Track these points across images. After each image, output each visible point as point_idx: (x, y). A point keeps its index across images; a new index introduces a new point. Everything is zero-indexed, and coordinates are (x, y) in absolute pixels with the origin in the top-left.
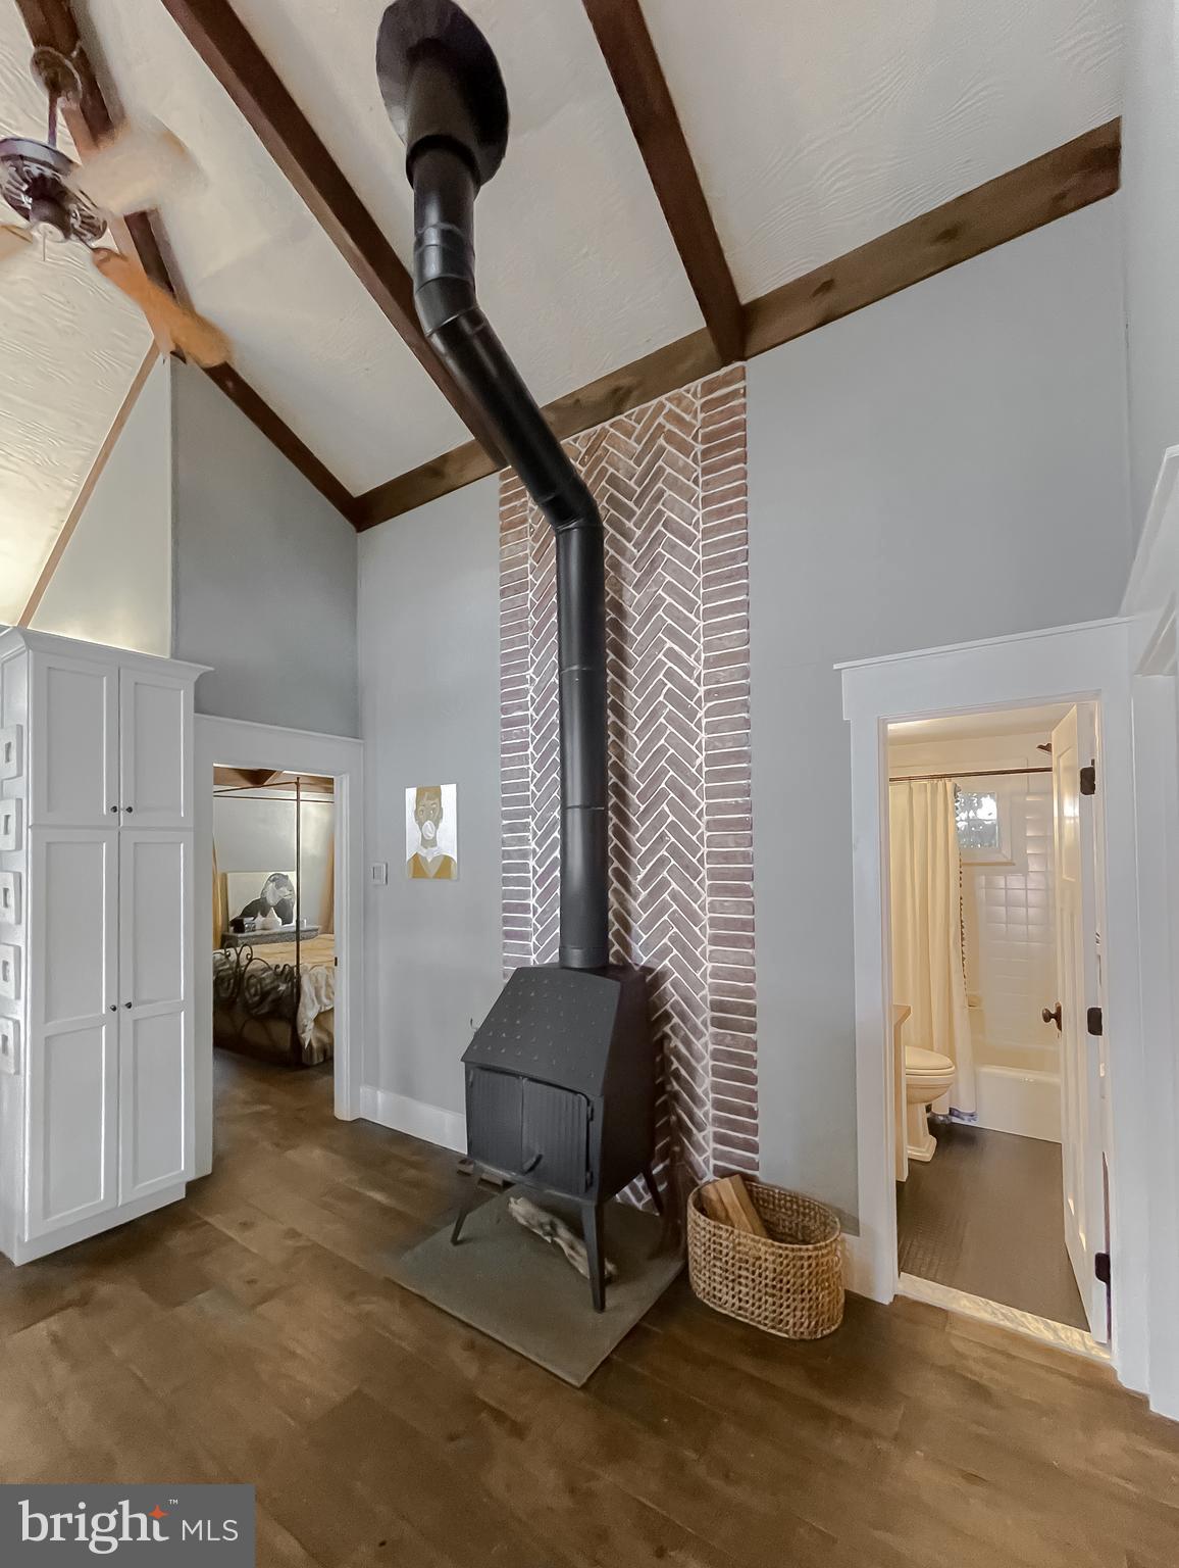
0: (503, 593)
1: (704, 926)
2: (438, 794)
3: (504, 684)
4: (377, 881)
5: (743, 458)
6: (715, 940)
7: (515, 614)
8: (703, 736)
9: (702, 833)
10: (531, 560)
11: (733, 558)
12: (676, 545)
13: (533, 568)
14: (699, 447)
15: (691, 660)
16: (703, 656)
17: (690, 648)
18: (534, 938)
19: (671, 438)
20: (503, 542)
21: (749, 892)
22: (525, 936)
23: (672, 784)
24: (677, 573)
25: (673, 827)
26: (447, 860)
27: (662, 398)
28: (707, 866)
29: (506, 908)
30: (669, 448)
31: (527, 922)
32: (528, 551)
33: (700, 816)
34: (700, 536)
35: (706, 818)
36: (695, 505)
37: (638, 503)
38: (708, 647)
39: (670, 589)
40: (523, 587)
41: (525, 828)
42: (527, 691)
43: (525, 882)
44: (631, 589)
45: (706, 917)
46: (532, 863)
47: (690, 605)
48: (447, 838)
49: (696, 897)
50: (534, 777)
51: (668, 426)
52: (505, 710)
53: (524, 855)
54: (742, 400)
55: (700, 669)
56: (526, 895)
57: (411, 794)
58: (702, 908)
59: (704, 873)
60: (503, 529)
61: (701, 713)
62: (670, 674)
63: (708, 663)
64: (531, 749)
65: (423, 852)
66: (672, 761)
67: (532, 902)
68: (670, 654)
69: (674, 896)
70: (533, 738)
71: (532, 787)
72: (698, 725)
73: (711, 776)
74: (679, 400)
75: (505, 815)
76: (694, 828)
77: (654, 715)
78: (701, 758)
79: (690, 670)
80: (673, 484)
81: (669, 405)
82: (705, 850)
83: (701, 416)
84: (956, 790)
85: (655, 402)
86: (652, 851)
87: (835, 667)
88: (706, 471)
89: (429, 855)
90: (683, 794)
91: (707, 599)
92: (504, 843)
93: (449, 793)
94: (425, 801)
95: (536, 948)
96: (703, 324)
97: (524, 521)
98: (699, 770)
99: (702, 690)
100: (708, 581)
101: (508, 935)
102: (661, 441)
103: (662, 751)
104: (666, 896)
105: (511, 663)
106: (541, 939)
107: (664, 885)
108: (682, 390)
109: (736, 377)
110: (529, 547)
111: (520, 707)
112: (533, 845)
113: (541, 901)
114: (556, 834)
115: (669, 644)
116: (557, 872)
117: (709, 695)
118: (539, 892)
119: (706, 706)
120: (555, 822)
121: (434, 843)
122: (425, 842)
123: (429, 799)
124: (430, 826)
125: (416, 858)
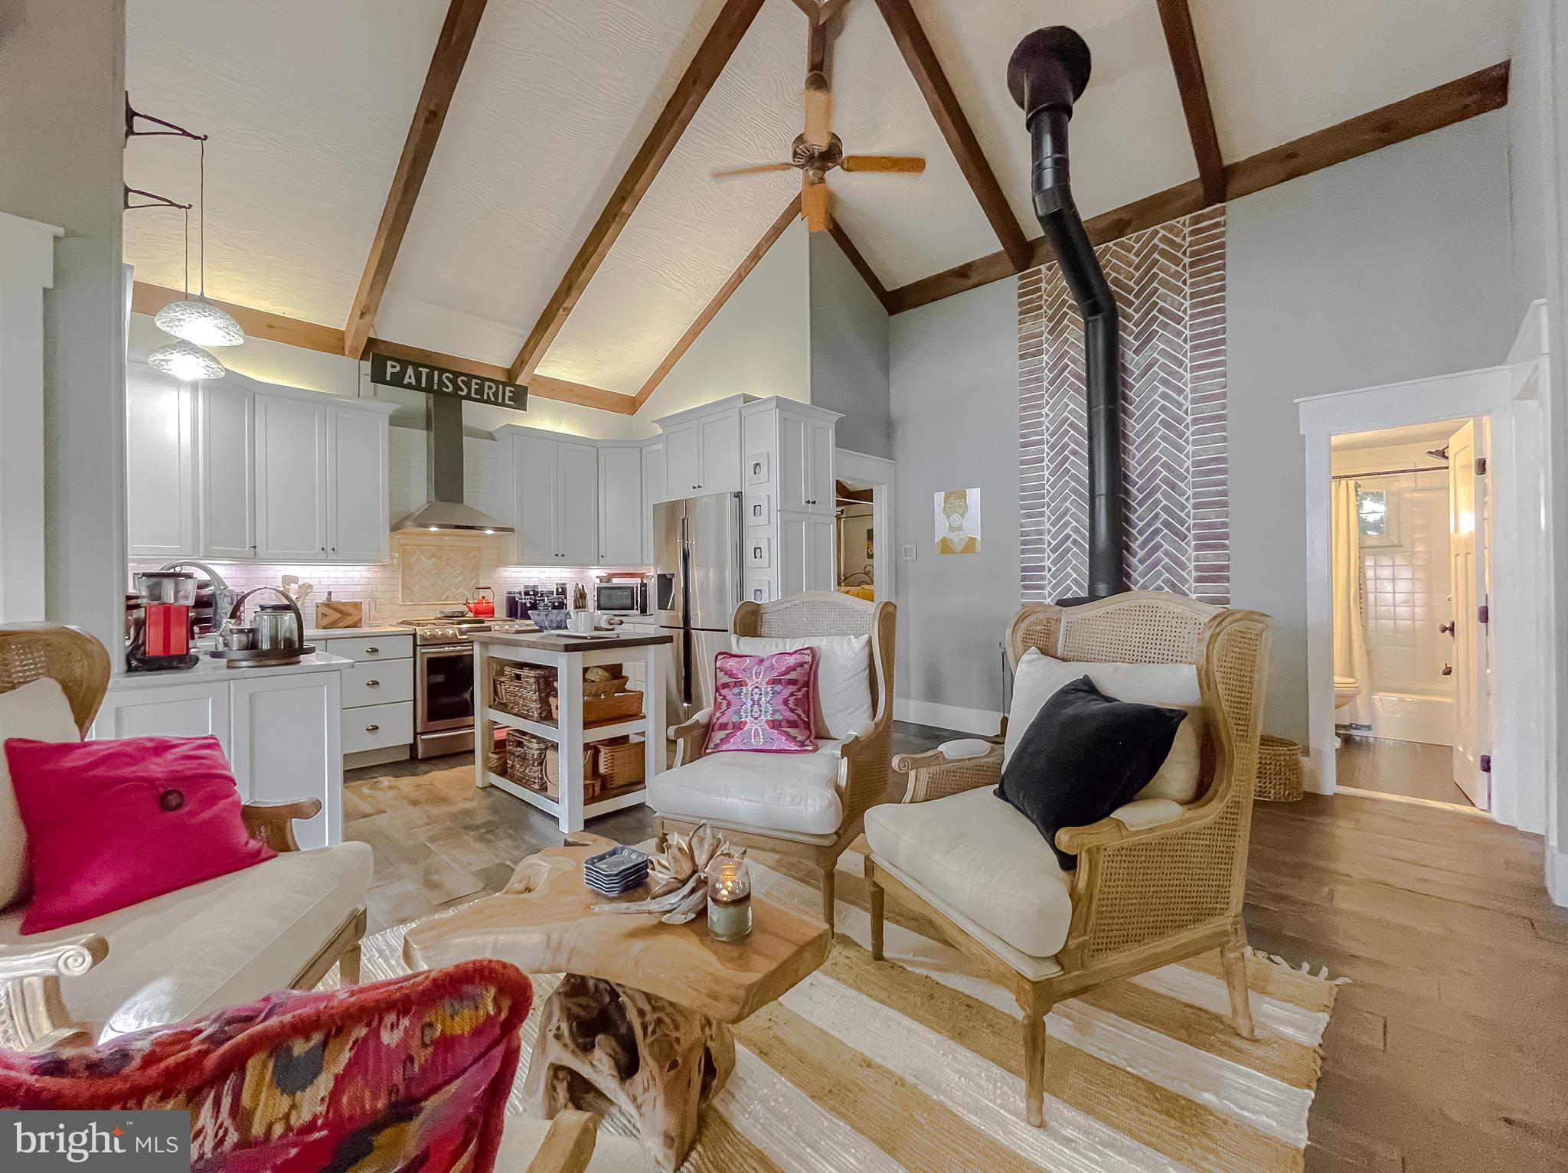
0: (1022, 357)
1: (1190, 571)
2: (964, 495)
3: (1022, 418)
4: (909, 558)
5: (1223, 267)
6: (1199, 580)
7: (1031, 372)
8: (1190, 448)
9: (1189, 511)
10: (1045, 334)
11: (1215, 332)
12: (1168, 324)
13: (1047, 339)
14: (1187, 260)
15: (1181, 399)
16: (1190, 396)
17: (1180, 391)
18: (1048, 588)
19: (1163, 253)
20: (1020, 322)
21: (1224, 547)
22: (1042, 587)
23: (1165, 481)
24: (1168, 342)
25: (1165, 509)
26: (972, 540)
27: (1157, 227)
28: (1192, 532)
29: (1024, 569)
30: (1162, 260)
31: (1042, 578)
32: (1043, 328)
33: (1187, 500)
34: (1187, 318)
35: (1192, 501)
36: (1184, 298)
37: (1137, 296)
38: (1193, 391)
39: (1163, 353)
40: (1040, 352)
41: (1042, 514)
42: (1043, 422)
43: (1042, 551)
44: (1131, 353)
45: (1191, 566)
46: (1047, 538)
47: (1180, 364)
48: (972, 524)
49: (1184, 552)
50: (1048, 480)
51: (1162, 246)
52: (1023, 436)
53: (1040, 533)
54: (1222, 229)
55: (1188, 405)
56: (1042, 559)
57: (939, 497)
58: (1189, 560)
59: (1190, 537)
60: (1021, 313)
61: (1188, 433)
62: (1163, 409)
63: (1194, 401)
64: (1046, 461)
65: (951, 536)
66: (1165, 466)
67: (1047, 563)
68: (1164, 396)
69: (1167, 553)
70: (1048, 454)
71: (1047, 487)
72: (1187, 441)
73: (1195, 474)
74: (1171, 229)
75: (1023, 507)
76: (1183, 508)
77: (1151, 436)
78: (1189, 463)
79: (1180, 406)
80: (1165, 284)
81: (1162, 232)
82: (1191, 522)
83: (1188, 239)
84: (1357, 486)
85: (1151, 229)
86: (1149, 525)
87: (1295, 401)
88: (1192, 276)
89: (957, 539)
90: (1173, 487)
91: (1193, 359)
92: (1022, 526)
93: (974, 495)
94: (952, 501)
95: (1050, 594)
96: (1198, 176)
97: (1040, 307)
98: (1187, 470)
99: (1189, 419)
100: (1194, 348)
101: (1026, 587)
102: (1156, 255)
103: (1157, 459)
104: (1159, 553)
105: (1029, 404)
106: (1054, 588)
107: (1158, 546)
108: (1173, 222)
109: (1223, 212)
110: (1044, 325)
111: (1037, 434)
112: (1047, 526)
113: (1054, 563)
114: (1068, 517)
115: (1162, 389)
116: (1069, 543)
117: (1195, 421)
118: (1053, 556)
119: (1192, 429)
120: (1067, 510)
121: (960, 529)
122: (951, 529)
123: (956, 497)
124: (956, 517)
125: (944, 540)
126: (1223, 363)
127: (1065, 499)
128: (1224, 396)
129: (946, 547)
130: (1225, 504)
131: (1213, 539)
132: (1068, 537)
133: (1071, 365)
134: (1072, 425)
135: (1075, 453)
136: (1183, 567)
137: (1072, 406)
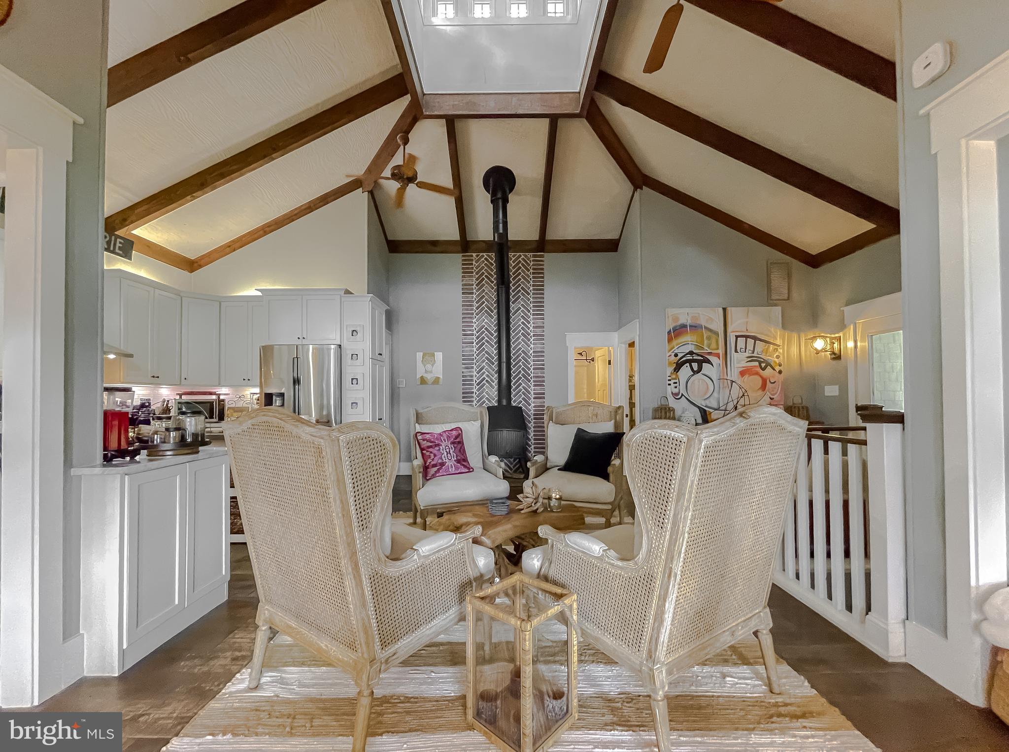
0: (464, 293)
1: (531, 394)
2: (434, 355)
3: (464, 322)
5: (544, 277)
6: (534, 398)
7: (469, 301)
8: (532, 346)
9: (532, 371)
10: (475, 285)
11: (541, 302)
12: (524, 294)
13: (475, 288)
14: (531, 270)
15: (529, 326)
16: (532, 325)
17: (529, 322)
19: (523, 265)
20: (463, 276)
22: (471, 401)
23: (523, 358)
24: (525, 301)
25: (523, 369)
26: (438, 378)
27: (520, 254)
28: (533, 379)
29: (463, 393)
30: (522, 268)
31: (472, 397)
32: (474, 283)
33: (531, 366)
34: (531, 294)
35: (533, 367)
36: (530, 286)
38: (533, 323)
39: (523, 305)
40: (472, 293)
41: (472, 367)
42: (473, 325)
43: (472, 385)
45: (532, 392)
46: (475, 379)
47: (529, 311)
48: (437, 369)
49: (529, 387)
50: (476, 352)
51: (522, 262)
52: (464, 330)
53: (472, 376)
54: (544, 263)
55: (531, 328)
56: (472, 388)
57: (420, 355)
58: (531, 390)
59: (532, 381)
60: (463, 273)
61: (532, 340)
62: (522, 328)
64: (474, 344)
65: (425, 375)
66: (523, 351)
67: (475, 390)
68: (523, 323)
69: (523, 387)
70: (475, 340)
71: (474, 355)
72: (531, 343)
73: (534, 356)
74: (526, 256)
75: (463, 364)
76: (529, 369)
77: (518, 338)
78: (532, 352)
79: (529, 329)
80: (523, 278)
81: (522, 257)
82: (532, 375)
83: (533, 263)
85: (518, 254)
86: (517, 376)
87: (564, 333)
88: (533, 277)
89: (429, 377)
90: (526, 361)
91: (533, 310)
92: (462, 373)
93: (439, 356)
94: (427, 357)
95: (475, 405)
96: (538, 239)
97: (473, 273)
98: (531, 355)
99: (532, 334)
100: (534, 306)
101: (464, 401)
102: (520, 265)
103: (520, 349)
104: (521, 387)
105: (467, 317)
106: (478, 402)
107: (520, 384)
108: (527, 254)
109: (542, 256)
110: (474, 281)
111: (470, 330)
112: (475, 373)
113: (478, 390)
114: (484, 370)
115: (522, 320)
116: (484, 382)
117: (534, 335)
118: (477, 387)
119: (533, 338)
120: (484, 367)
121: (431, 372)
122: (426, 372)
123: (429, 357)
124: (429, 366)
125: (422, 378)
126: (543, 314)
127: (484, 361)
128: (543, 327)
129: (423, 381)
130: (543, 369)
131: (540, 383)
132: (484, 378)
133: (486, 302)
134: (486, 329)
135: (487, 342)
136: (529, 393)
137: (486, 320)
